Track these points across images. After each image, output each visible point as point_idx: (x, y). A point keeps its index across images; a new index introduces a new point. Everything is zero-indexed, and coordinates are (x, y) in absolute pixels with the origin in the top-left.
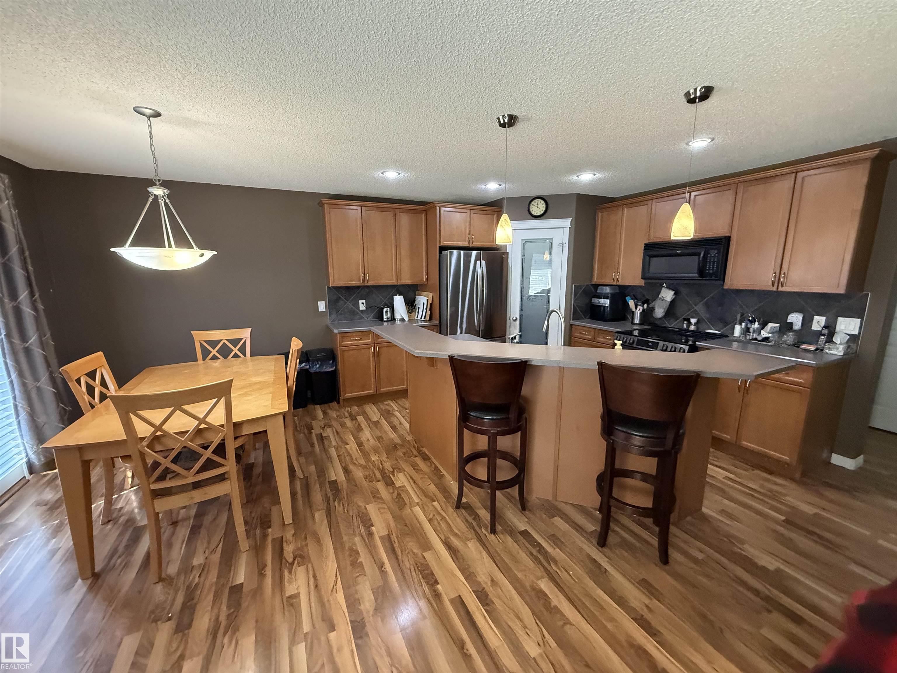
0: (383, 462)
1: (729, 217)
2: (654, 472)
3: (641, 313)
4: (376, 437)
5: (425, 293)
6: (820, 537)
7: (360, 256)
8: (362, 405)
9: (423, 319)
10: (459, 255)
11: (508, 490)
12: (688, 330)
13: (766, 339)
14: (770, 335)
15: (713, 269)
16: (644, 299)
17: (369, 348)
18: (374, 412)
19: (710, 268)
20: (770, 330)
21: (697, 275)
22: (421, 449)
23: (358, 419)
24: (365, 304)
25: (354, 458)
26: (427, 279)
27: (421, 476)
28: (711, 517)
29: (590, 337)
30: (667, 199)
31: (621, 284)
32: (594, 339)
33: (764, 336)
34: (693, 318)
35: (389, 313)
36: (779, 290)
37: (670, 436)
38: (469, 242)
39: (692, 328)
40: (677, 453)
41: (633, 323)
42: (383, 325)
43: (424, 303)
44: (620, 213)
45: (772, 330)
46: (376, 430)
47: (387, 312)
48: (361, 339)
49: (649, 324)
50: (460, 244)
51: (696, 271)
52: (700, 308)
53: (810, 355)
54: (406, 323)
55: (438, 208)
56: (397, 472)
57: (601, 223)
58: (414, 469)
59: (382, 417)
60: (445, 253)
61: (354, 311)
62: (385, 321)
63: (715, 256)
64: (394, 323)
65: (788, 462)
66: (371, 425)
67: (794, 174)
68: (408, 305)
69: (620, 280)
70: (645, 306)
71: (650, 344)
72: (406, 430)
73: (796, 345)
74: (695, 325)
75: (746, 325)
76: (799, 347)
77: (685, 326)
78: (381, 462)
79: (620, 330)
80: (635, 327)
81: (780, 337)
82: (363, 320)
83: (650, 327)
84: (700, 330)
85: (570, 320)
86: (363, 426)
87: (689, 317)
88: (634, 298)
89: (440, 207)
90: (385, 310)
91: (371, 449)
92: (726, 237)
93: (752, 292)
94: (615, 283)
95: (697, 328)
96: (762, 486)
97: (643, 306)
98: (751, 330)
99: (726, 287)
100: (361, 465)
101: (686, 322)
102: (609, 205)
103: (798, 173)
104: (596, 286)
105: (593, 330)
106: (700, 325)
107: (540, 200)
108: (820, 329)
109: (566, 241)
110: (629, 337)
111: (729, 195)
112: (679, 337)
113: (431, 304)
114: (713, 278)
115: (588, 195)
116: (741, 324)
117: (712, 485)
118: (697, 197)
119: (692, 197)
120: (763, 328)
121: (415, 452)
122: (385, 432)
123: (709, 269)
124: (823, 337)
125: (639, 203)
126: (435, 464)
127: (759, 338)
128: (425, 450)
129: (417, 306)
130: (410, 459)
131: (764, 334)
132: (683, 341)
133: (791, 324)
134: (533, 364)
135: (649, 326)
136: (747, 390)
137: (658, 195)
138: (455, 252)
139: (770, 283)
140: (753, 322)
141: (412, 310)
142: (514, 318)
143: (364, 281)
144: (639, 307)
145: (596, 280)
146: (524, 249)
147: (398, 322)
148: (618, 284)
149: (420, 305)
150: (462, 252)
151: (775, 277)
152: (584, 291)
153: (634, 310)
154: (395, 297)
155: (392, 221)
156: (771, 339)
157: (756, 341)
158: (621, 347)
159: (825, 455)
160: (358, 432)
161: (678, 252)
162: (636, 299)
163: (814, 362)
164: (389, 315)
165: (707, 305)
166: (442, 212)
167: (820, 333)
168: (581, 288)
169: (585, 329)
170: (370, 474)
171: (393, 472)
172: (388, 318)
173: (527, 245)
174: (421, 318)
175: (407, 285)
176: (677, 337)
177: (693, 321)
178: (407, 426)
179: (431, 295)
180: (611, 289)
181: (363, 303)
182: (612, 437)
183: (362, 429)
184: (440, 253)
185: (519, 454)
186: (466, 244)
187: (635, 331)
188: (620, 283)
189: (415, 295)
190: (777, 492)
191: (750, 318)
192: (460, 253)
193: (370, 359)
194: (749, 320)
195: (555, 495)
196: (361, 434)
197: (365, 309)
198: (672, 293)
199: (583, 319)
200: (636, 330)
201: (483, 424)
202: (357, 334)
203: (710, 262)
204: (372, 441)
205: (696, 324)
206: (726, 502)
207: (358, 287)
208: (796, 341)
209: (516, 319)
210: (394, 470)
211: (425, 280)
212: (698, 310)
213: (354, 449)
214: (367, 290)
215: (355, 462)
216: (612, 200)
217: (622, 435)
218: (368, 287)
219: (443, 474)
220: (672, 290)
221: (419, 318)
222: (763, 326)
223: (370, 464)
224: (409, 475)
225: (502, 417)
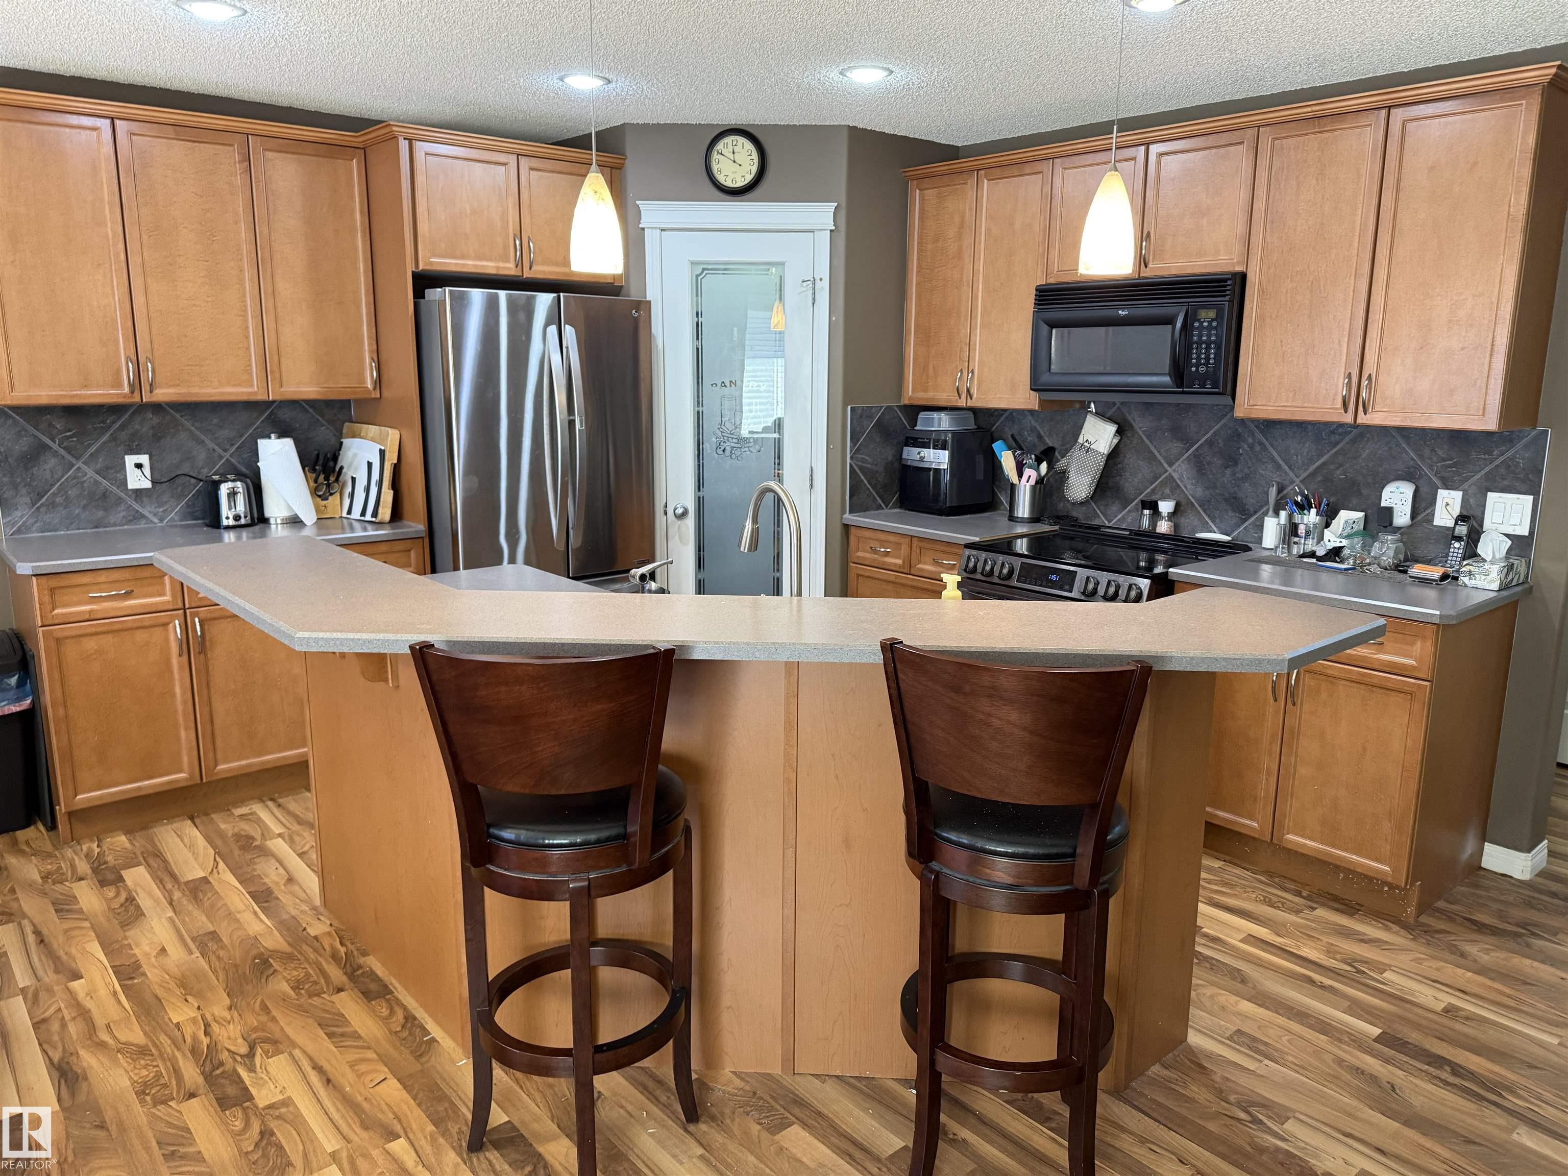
0: (215, 1028)
1: (1242, 218)
2: (1057, 953)
3: (1033, 488)
4: (194, 939)
5: (373, 429)
6: (1457, 1070)
7: (118, 294)
8: (145, 827)
9: (368, 517)
10: (492, 307)
11: (647, 1063)
12: (1152, 534)
13: (1335, 553)
14: (1345, 543)
15: (1207, 363)
16: (1042, 448)
17: (165, 625)
18: (191, 847)
19: (1199, 358)
20: (1344, 529)
21: (1167, 379)
22: (362, 960)
23: (129, 882)
24: (147, 470)
25: (100, 1022)
26: (379, 382)
27: (352, 1056)
28: (1210, 1056)
29: (900, 562)
30: (1090, 159)
31: (979, 404)
32: (908, 568)
33: (1330, 546)
34: (1164, 498)
35: (240, 500)
36: (1359, 421)
37: (1086, 850)
38: (519, 263)
39: (1163, 527)
40: (1106, 895)
41: (1012, 518)
42: (220, 539)
43: (370, 465)
44: (971, 194)
45: (1348, 531)
46: (196, 913)
47: (232, 494)
48: (129, 594)
49: (1058, 518)
50: (489, 267)
51: (1167, 371)
52: (1181, 471)
53: (1431, 593)
54: (306, 532)
55: (404, 145)
56: (266, 1053)
57: (922, 219)
58: (330, 1035)
59: (222, 865)
60: (434, 294)
61: (105, 495)
62: (228, 528)
63: (1210, 327)
64: (263, 535)
65: (1390, 879)
66: (177, 895)
67: (1383, 113)
68: (313, 470)
69: (974, 392)
70: (1044, 467)
71: (1054, 577)
72: (308, 901)
73: (1400, 568)
74: (1169, 520)
75: (1290, 516)
76: (1405, 572)
77: (1146, 523)
78: (207, 1025)
79: (977, 539)
80: (1021, 529)
81: (1366, 547)
82: (142, 525)
83: (1056, 528)
84: (1185, 534)
85: (843, 512)
86: (144, 901)
87: (1154, 498)
88: (1016, 445)
89: (410, 140)
90: (224, 489)
91: (172, 985)
92: (1234, 275)
93: (1300, 426)
94: (962, 403)
95: (1176, 527)
96: (1330, 951)
97: (1037, 470)
98: (1302, 530)
99: (1239, 413)
100: (124, 1048)
101: (1146, 512)
102: (942, 167)
103: (1393, 111)
104: (914, 411)
105: (907, 540)
106: (1182, 520)
107: (741, 140)
108: (1451, 523)
109: (823, 270)
110: (1001, 558)
111: (1240, 155)
112: (1132, 553)
113: (397, 468)
114: (1209, 388)
115: (883, 134)
116: (1277, 514)
117: (1213, 965)
118: (1164, 158)
119: (1153, 158)
120: (1327, 525)
121: (336, 974)
122: (230, 916)
123: (1197, 366)
124: (1457, 545)
125: (1018, 168)
126: (405, 1008)
127: (1321, 552)
128: (374, 963)
129: (347, 474)
130: (316, 1001)
131: (1332, 538)
132: (1142, 564)
133: (1389, 511)
134: (696, 656)
135: (1055, 523)
136: (1292, 694)
137: (1067, 146)
138: (477, 295)
139: (1339, 404)
140: (1303, 507)
141: (328, 485)
142: (680, 511)
143: (137, 384)
144: (1028, 472)
145: (911, 393)
146: (697, 291)
147: (277, 530)
148: (970, 404)
149: (356, 469)
150: (502, 294)
151: (1349, 384)
152: (880, 425)
153: (1014, 478)
154: (262, 444)
155: (239, 180)
156: (1346, 552)
157: (1314, 560)
158: (959, 593)
159: (1470, 848)
160: (125, 925)
161: (1120, 312)
162: (1021, 449)
163: (1438, 613)
164: (241, 506)
165: (1199, 465)
166: (419, 156)
167: (1451, 536)
168: (871, 417)
169: (882, 536)
170: (159, 1075)
171: (251, 1055)
172: (237, 518)
173: (709, 281)
174: (363, 514)
175: (308, 402)
176: (1126, 555)
177: (1165, 507)
178: (311, 882)
179: (393, 436)
180: (954, 421)
181: (139, 466)
182: (935, 865)
183: (140, 914)
184: (419, 294)
185: (671, 943)
186: (508, 268)
187: (1019, 541)
188: (977, 402)
189: (340, 435)
190: (1366, 962)
191: (1299, 499)
192: (496, 297)
193: (168, 663)
194: (1296, 503)
195: (790, 1061)
196: (133, 934)
197: (147, 484)
198: (1111, 428)
199: (879, 507)
200: (1022, 536)
201: (542, 865)
202: (116, 575)
203: (1200, 343)
204: (176, 953)
205: (1172, 516)
206: (1247, 1006)
207: (116, 409)
208: (1402, 557)
209: (685, 513)
210: (252, 1048)
211: (369, 385)
212: (1176, 476)
213: (103, 992)
214: (152, 419)
215: (105, 1037)
216: (950, 153)
217: (962, 856)
218: (157, 407)
219: (433, 1040)
220: (1111, 420)
221: (356, 514)
222: (1329, 516)
223: (163, 1038)
224: (311, 1059)
225: (604, 834)
